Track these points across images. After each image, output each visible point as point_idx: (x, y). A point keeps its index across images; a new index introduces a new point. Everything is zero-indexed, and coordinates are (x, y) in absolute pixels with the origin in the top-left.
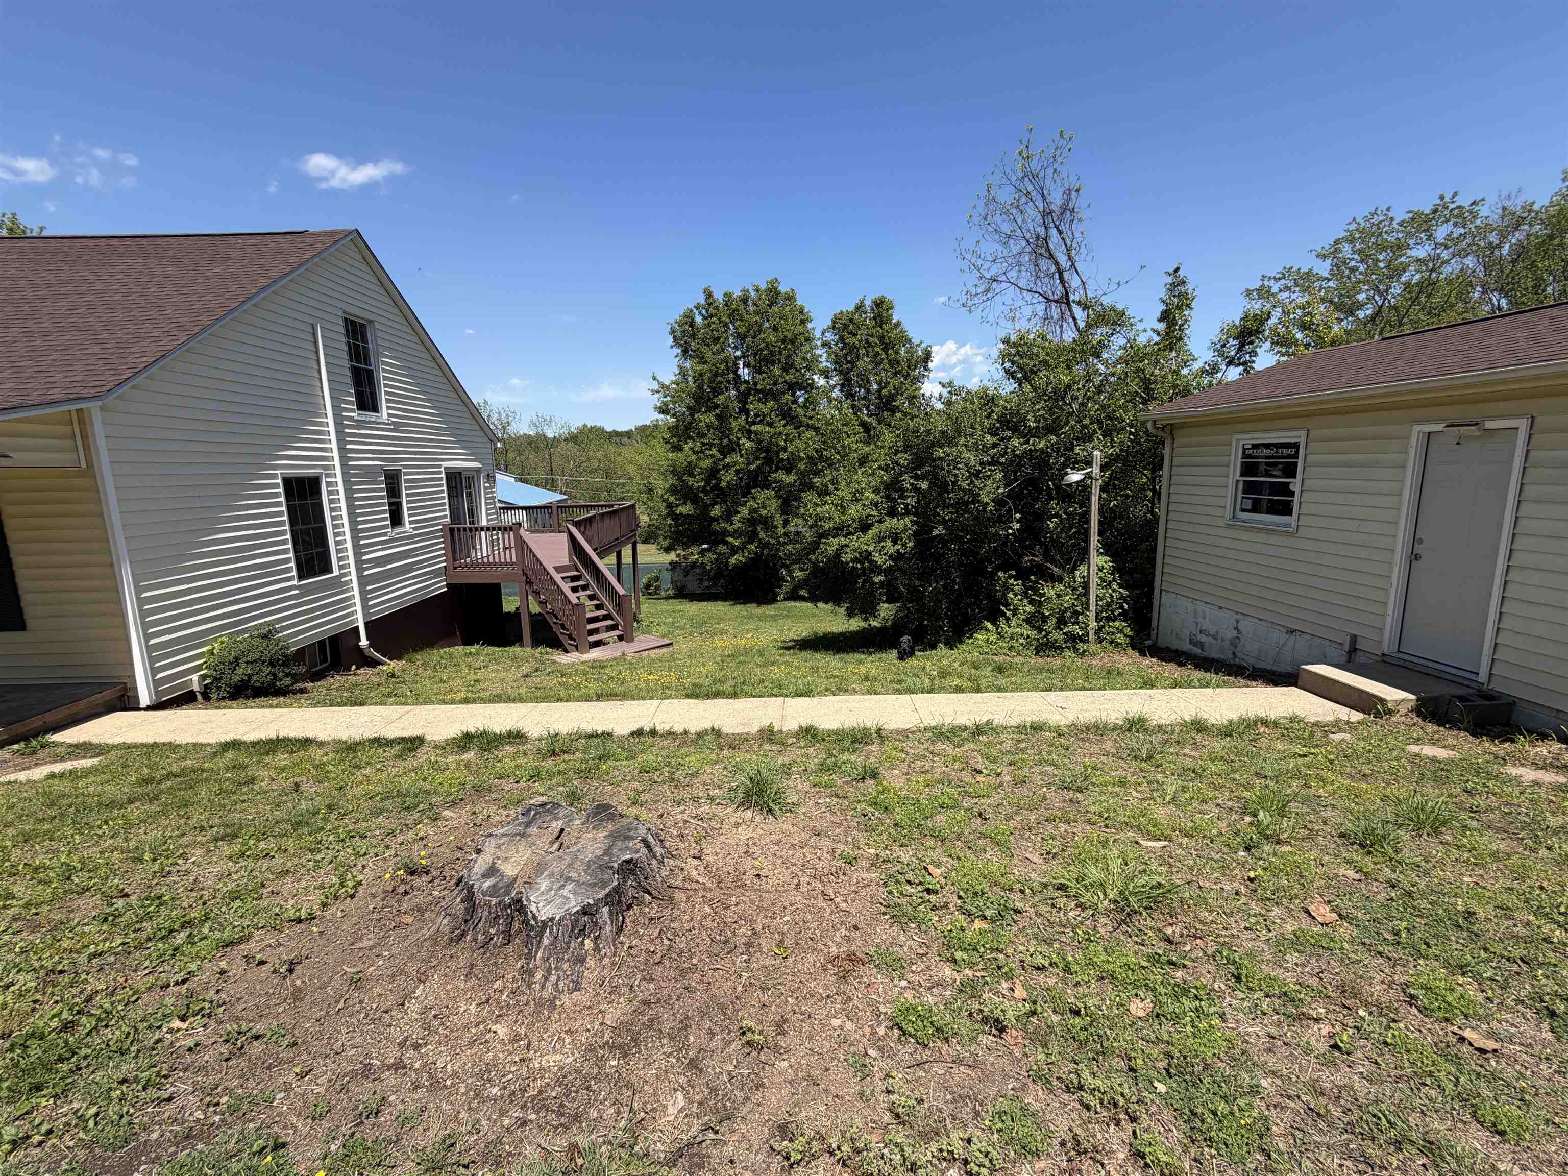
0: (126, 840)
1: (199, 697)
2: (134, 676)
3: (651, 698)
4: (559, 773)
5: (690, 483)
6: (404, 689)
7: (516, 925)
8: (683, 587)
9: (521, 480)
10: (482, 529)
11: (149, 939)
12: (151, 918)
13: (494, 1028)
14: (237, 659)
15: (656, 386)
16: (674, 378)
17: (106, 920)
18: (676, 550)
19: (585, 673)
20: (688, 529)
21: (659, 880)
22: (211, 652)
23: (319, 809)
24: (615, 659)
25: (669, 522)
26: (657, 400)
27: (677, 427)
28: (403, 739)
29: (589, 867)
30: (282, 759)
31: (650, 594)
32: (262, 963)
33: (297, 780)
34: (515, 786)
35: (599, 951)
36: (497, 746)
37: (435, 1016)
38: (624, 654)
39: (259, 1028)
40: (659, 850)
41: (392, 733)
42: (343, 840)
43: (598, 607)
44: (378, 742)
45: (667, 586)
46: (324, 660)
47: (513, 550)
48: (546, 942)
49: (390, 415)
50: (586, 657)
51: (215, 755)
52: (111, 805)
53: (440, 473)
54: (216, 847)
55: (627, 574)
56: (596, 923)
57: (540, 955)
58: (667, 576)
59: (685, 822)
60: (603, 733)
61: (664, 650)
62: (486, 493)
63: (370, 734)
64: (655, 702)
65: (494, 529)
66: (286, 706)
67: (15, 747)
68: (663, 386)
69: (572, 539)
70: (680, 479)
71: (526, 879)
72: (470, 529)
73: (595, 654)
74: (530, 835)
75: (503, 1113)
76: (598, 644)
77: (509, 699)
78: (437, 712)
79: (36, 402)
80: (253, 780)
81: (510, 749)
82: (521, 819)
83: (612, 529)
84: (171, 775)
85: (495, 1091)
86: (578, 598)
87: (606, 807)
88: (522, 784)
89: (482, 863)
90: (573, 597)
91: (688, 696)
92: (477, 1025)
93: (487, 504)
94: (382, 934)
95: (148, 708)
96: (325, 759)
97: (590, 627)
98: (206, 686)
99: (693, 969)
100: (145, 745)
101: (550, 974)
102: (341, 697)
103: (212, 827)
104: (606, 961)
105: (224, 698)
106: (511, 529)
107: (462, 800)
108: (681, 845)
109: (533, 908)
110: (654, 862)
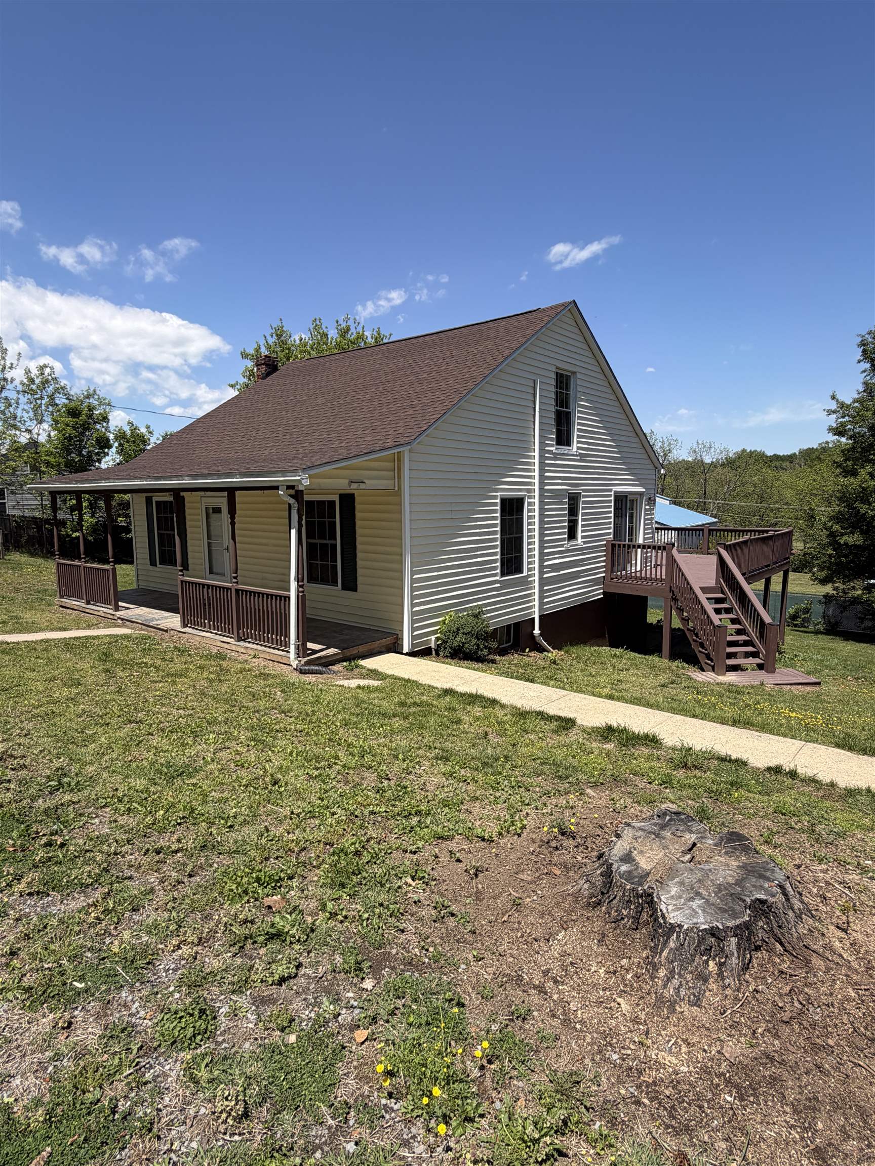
0: (391, 742)
1: (434, 652)
2: (403, 631)
3: (793, 737)
4: (690, 787)
5: (862, 511)
6: (561, 675)
7: (645, 916)
8: (837, 624)
9: (675, 503)
10: (639, 546)
11: (398, 814)
12: (400, 800)
13: (619, 1000)
14: (458, 629)
15: (833, 406)
16: (856, 396)
17: (378, 792)
18: (834, 582)
19: (721, 696)
20: (852, 561)
21: (795, 935)
22: (444, 622)
23: (500, 757)
24: (752, 687)
25: (830, 551)
26: (832, 421)
27: (853, 448)
28: (560, 717)
29: (720, 890)
30: (477, 711)
31: (796, 626)
32: (459, 861)
33: (487, 729)
34: (648, 786)
35: (723, 979)
36: (634, 745)
37: (572, 963)
38: (762, 684)
39: (454, 908)
40: (797, 905)
41: (552, 711)
42: (513, 787)
43: (739, 632)
44: (541, 715)
45: (817, 619)
46: (508, 642)
47: (664, 567)
48: (672, 944)
49: (578, 448)
50: (721, 679)
51: (439, 696)
52: (384, 715)
53: (610, 496)
54: (437, 763)
55: (774, 602)
56: (722, 950)
57: (665, 954)
58: (818, 609)
59: (828, 883)
60: (737, 760)
61: (809, 689)
62: (645, 515)
63: (537, 707)
64: (798, 743)
65: (649, 547)
66: (483, 671)
67: (345, 664)
68: (842, 405)
69: (722, 562)
70: (850, 506)
71: (658, 877)
72: (629, 546)
73: (730, 678)
74: (664, 838)
75: (620, 1081)
76: (735, 668)
77: (648, 705)
78: (586, 702)
79: (380, 448)
80: (459, 721)
81: (646, 751)
82: (656, 820)
83: (764, 554)
84: (415, 704)
85: (615, 1057)
86: (720, 620)
87: (739, 837)
88: (654, 786)
89: (620, 848)
90: (715, 618)
91: (838, 746)
92: (604, 989)
93: (645, 524)
94: (537, 874)
95: (407, 654)
96: (505, 718)
97: (730, 650)
98: (438, 645)
99: (829, 1050)
100: (403, 679)
101: (673, 977)
102: (518, 672)
103: (435, 748)
104: (728, 992)
105: (447, 657)
106: (664, 548)
107: (602, 784)
108: (822, 907)
109: (663, 907)
110: (791, 913)
